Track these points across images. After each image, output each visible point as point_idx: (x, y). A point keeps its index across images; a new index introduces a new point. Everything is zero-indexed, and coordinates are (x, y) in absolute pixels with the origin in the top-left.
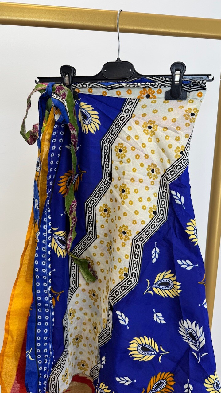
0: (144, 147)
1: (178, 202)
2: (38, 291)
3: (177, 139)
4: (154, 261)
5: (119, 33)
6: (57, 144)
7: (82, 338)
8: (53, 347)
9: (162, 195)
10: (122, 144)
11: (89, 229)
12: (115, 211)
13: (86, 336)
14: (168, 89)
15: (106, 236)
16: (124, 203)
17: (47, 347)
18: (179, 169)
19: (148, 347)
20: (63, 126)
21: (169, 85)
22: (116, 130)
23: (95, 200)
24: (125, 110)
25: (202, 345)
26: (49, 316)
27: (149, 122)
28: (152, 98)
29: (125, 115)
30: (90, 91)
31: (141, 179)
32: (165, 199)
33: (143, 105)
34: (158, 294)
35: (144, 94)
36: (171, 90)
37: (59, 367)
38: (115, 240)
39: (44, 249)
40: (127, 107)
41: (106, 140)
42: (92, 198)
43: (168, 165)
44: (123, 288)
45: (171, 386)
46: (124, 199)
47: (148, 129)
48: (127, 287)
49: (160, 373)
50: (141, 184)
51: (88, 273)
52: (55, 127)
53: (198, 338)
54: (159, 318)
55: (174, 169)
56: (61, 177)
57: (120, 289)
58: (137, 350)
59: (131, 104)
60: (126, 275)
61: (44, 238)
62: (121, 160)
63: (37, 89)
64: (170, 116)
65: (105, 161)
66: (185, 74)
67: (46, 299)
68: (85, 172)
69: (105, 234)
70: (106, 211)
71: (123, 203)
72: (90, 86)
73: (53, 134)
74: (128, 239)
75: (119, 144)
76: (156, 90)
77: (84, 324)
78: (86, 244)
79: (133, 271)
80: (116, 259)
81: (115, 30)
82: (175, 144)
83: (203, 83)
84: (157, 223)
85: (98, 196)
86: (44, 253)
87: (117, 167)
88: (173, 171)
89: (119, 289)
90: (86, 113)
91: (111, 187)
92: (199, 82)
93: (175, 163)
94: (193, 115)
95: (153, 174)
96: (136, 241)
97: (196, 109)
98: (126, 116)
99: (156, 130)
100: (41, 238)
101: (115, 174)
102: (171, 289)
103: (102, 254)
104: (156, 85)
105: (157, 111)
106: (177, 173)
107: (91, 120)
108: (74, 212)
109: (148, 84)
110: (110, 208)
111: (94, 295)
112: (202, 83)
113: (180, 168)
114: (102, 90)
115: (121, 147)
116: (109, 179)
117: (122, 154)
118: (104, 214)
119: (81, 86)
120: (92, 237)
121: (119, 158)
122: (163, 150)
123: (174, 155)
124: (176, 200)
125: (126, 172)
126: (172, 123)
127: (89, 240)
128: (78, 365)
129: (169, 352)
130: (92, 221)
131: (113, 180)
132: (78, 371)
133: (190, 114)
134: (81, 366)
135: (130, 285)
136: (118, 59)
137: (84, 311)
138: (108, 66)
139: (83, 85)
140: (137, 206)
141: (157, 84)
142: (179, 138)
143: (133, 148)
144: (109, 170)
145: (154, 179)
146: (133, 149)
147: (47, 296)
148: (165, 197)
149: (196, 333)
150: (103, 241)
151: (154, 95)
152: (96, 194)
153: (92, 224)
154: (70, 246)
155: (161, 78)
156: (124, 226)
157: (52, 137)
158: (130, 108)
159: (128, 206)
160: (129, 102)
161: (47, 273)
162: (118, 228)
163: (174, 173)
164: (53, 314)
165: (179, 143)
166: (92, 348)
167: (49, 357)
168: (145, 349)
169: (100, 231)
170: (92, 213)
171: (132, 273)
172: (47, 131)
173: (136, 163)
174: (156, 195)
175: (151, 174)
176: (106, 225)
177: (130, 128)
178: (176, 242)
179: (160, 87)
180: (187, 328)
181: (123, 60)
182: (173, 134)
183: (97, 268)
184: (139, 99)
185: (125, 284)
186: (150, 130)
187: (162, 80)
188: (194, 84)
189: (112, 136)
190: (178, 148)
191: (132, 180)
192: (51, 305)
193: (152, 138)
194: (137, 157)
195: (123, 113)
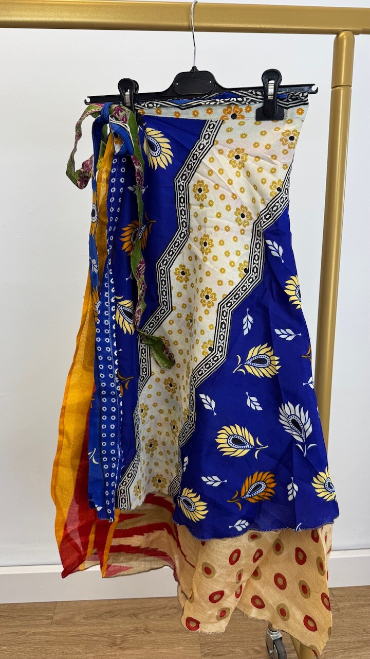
0: (231, 184)
1: (274, 254)
2: (102, 376)
3: (273, 171)
4: (246, 332)
5: (195, 33)
6: (118, 185)
7: (157, 445)
8: (122, 448)
9: (256, 247)
10: (202, 182)
11: (163, 298)
12: (195, 273)
13: (162, 441)
14: (260, 105)
15: (185, 308)
16: (206, 259)
17: (115, 447)
18: (275, 211)
19: (241, 439)
20: (124, 160)
21: (261, 101)
22: (194, 163)
23: (169, 259)
24: (205, 135)
25: (308, 434)
26: (116, 407)
27: (236, 150)
28: (239, 118)
29: (205, 142)
30: (159, 111)
31: (227, 227)
32: (259, 252)
33: (228, 128)
34: (252, 373)
35: (229, 113)
36: (263, 107)
37: (130, 475)
38: (197, 308)
39: (107, 322)
40: (207, 131)
41: (182, 177)
42: (165, 256)
43: (262, 207)
44: (208, 366)
45: (271, 488)
46: (207, 254)
47: (235, 159)
48: (213, 364)
49: (257, 473)
50: (227, 233)
51: (162, 357)
52: (113, 162)
53: (303, 426)
54: (253, 403)
55: (270, 211)
56: (123, 229)
57: (204, 367)
58: (227, 443)
59: (213, 128)
60: (211, 349)
61: (107, 309)
62: (202, 202)
63: (90, 112)
64: (264, 141)
65: (180, 207)
66: (282, 84)
67: (112, 385)
68: (155, 221)
69: (184, 304)
70: (183, 273)
71: (205, 259)
72: (159, 106)
73: (112, 171)
74: (213, 305)
75: (198, 182)
76: (244, 108)
77: (160, 424)
78: (159, 319)
79: (219, 345)
80: (198, 332)
81: (188, 29)
82: (271, 178)
83: (304, 96)
84: (249, 284)
85: (173, 253)
86: (107, 327)
87: (196, 213)
88: (268, 214)
90: (154, 142)
91: (190, 242)
92: (298, 95)
93: (271, 203)
94: (292, 138)
95: (243, 219)
96: (222, 306)
97: (295, 131)
98: (207, 143)
99: (246, 160)
100: (103, 308)
101: (194, 223)
102: (267, 367)
103: (180, 332)
104: (243, 101)
105: (246, 135)
106: (273, 216)
107: (161, 151)
108: (143, 277)
109: (233, 100)
110: (188, 270)
111: (171, 385)
113: (277, 209)
114: (174, 110)
115: (201, 185)
116: (186, 231)
117: (202, 195)
118: (181, 277)
119: (146, 105)
120: (167, 309)
121: (198, 200)
122: (256, 187)
123: (269, 192)
124: (272, 252)
125: (208, 218)
126: (266, 151)
127: (163, 313)
129: (267, 446)
130: (166, 288)
131: (191, 230)
132: (153, 489)
133: (288, 138)
134: (157, 482)
135: (216, 361)
136: (194, 68)
137: (160, 407)
138: (181, 78)
139: (149, 105)
140: (224, 262)
141: (245, 99)
142: (275, 170)
143: (217, 186)
144: (185, 218)
145: (245, 226)
146: (217, 187)
147: (113, 382)
148: (259, 250)
149: (300, 419)
150: (181, 314)
151: (242, 114)
152: (170, 251)
153: (166, 292)
154: (139, 319)
155: (250, 91)
156: (207, 288)
157: (111, 176)
158: (211, 132)
159: (212, 263)
160: (210, 125)
161: (112, 352)
162: (200, 292)
163: (270, 217)
164: (121, 404)
165: (275, 176)
166: (170, 455)
167: (117, 460)
168: (237, 441)
169: (176, 301)
170: (165, 277)
171: (219, 347)
172: (104, 168)
173: (220, 206)
174: (247, 247)
175: (240, 220)
176: (184, 292)
177: (212, 160)
178: (273, 307)
179: (249, 103)
180: (289, 414)
181: (200, 69)
182: (267, 165)
183: (174, 350)
184: (223, 120)
185: (210, 361)
186: (237, 161)
187: (252, 95)
188: (293, 98)
189: (189, 171)
190: (274, 182)
191: (217, 228)
192: (119, 392)
193: (241, 171)
194: (222, 197)
195: (202, 140)
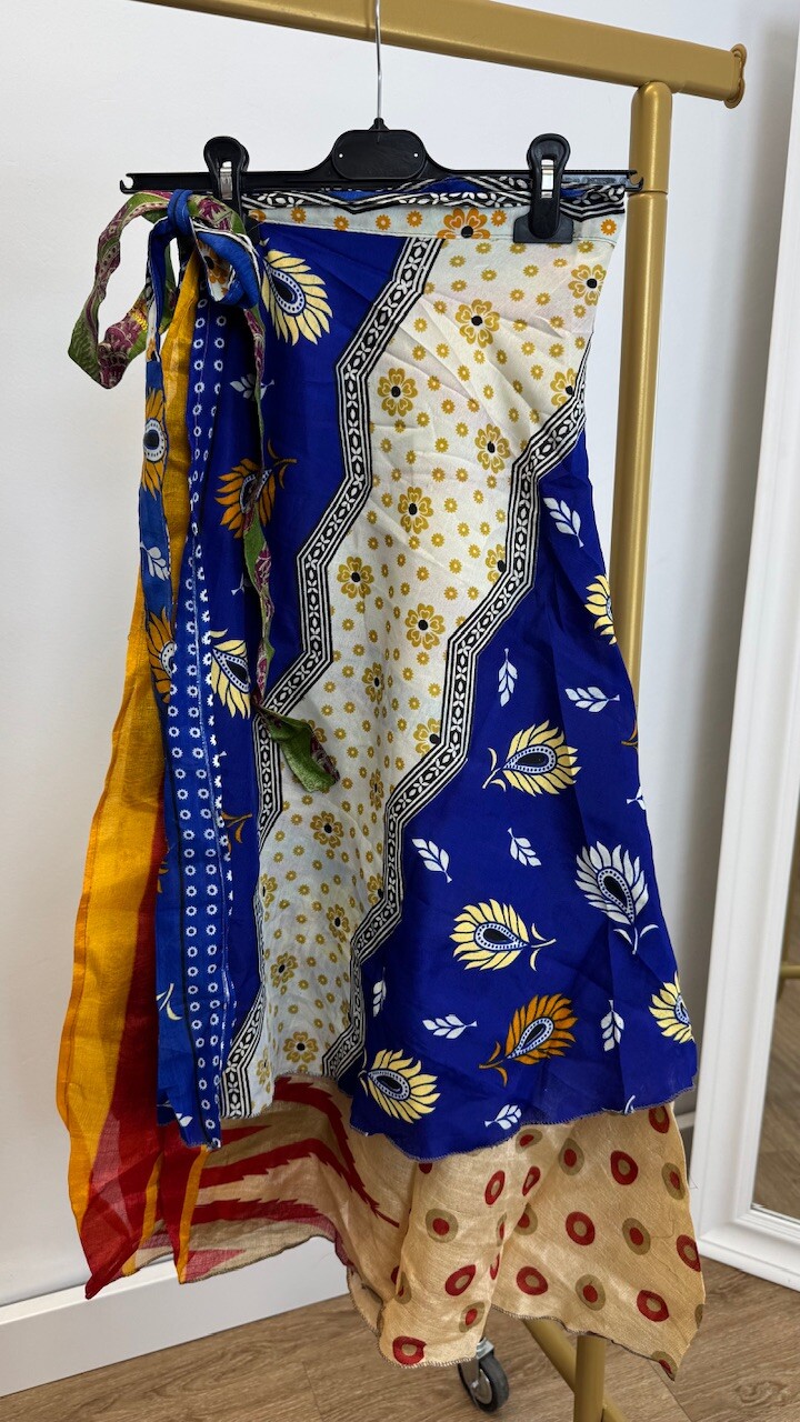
0: (466, 377)
1: (564, 528)
2: (185, 815)
3: (556, 352)
4: (505, 699)
6: (209, 376)
7: (295, 966)
8: (232, 978)
9: (519, 515)
10: (401, 372)
11: (311, 634)
12: (385, 575)
13: (307, 955)
14: (523, 211)
15: (361, 654)
16: (418, 542)
17: (216, 977)
18: (563, 436)
19: (502, 930)
20: (221, 321)
21: (525, 201)
22: (380, 332)
23: (326, 546)
24: (405, 271)
25: (639, 907)
26: (218, 885)
27: (473, 305)
28: (478, 237)
29: (404, 286)
30: (299, 215)
31: (462, 471)
32: (527, 527)
33: (455, 258)
34: (519, 787)
35: (457, 225)
36: (530, 215)
37: (248, 1039)
38: (397, 651)
39: (193, 691)
40: (408, 262)
41: (351, 362)
42: (317, 539)
43: (534, 428)
44: (429, 776)
45: (565, 1030)
46: (418, 531)
47: (471, 325)
48: (441, 771)
49: (536, 999)
50: (461, 485)
51: (310, 767)
52: (197, 326)
53: (630, 889)
54: (522, 850)
55: (551, 436)
56: (223, 478)
57: (421, 779)
58: (475, 940)
59: (421, 256)
60: (434, 739)
61: (192, 661)
62: (400, 418)
63: (139, 208)
64: (532, 288)
65: (349, 427)
66: (568, 167)
67: (209, 834)
68: (295, 461)
69: (357, 647)
70: (356, 577)
71: (414, 543)
72: (300, 202)
73: (195, 346)
74: (437, 642)
75: (392, 372)
76: (489, 214)
77: (302, 920)
78: (300, 681)
79: (454, 728)
80: (404, 703)
81: (367, 35)
82: (552, 366)
83: (618, 196)
84: (508, 595)
85: (334, 532)
86: (194, 702)
87: (387, 442)
88: (546, 443)
89: (418, 781)
90: (284, 280)
91: (371, 505)
92: (606, 192)
93: (554, 419)
94: (592, 283)
95: (491, 456)
96: (456, 645)
97: (598, 267)
98: (409, 289)
99: (496, 327)
100: (181, 659)
101: (382, 464)
102: (549, 772)
103: (350, 708)
104: (489, 199)
105: (494, 275)
106: (559, 447)
107: (306, 302)
108: (266, 586)
109: (468, 197)
110: (368, 568)
111: (328, 829)
112: (615, 194)
113: (568, 432)
114: (334, 213)
115: (397, 380)
116: (363, 482)
117: (402, 402)
118: (352, 587)
119: (270, 200)
120: (320, 658)
121: (392, 413)
122: (518, 386)
123: (550, 396)
124: (558, 525)
125: (418, 453)
126: (539, 307)
127: (311, 669)
128: (285, 1049)
129: (554, 941)
130: (318, 611)
131: (375, 481)
132: (286, 1066)
133: (584, 283)
134: (295, 1049)
135: (446, 765)
136: (379, 122)
137: (301, 881)
138: (351, 142)
139: (278, 200)
140: (457, 547)
141: (493, 196)
142: (561, 349)
143: (434, 382)
144: (361, 455)
145: (495, 470)
146: (434, 384)
147: (212, 828)
148: (525, 523)
149: (623, 876)
150: (351, 669)
151: (485, 227)
152: (328, 528)
153: (318, 620)
154: (264, 681)
155: (503, 178)
156: (421, 606)
157: (194, 355)
158: (418, 264)
159: (430, 551)
160: (414, 249)
161: (207, 761)
162: (404, 615)
163: (551, 451)
164: (230, 877)
165: (562, 362)
166: (327, 986)
167: (222, 1005)
168: (494, 936)
169: (342, 641)
170: (316, 587)
171: (452, 733)
172: (175, 340)
173: (444, 425)
174: (501, 516)
175: (486, 456)
176: (358, 619)
177: (421, 325)
178: (560, 642)
179: (502, 205)
180: (600, 868)
182: (545, 340)
183: (335, 748)
184: (443, 240)
185: (434, 765)
186: (477, 329)
187: (506, 187)
188: (592, 197)
189: (368, 350)
190: (559, 375)
191: (438, 474)
192: (224, 850)
193: (484, 351)
194: (448, 406)
195: (398, 282)
